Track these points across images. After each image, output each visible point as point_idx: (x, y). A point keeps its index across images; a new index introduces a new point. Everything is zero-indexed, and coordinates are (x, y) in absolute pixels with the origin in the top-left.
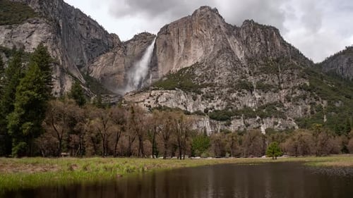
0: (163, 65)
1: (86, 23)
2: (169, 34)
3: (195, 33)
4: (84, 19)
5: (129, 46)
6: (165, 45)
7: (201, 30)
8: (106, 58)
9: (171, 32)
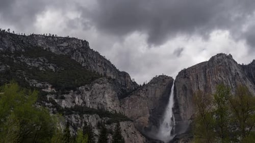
0: (185, 109)
1: (103, 65)
2: (188, 78)
3: (214, 79)
4: (101, 60)
5: (149, 88)
6: (185, 88)
7: (220, 76)
8: (132, 101)
9: (191, 77)
